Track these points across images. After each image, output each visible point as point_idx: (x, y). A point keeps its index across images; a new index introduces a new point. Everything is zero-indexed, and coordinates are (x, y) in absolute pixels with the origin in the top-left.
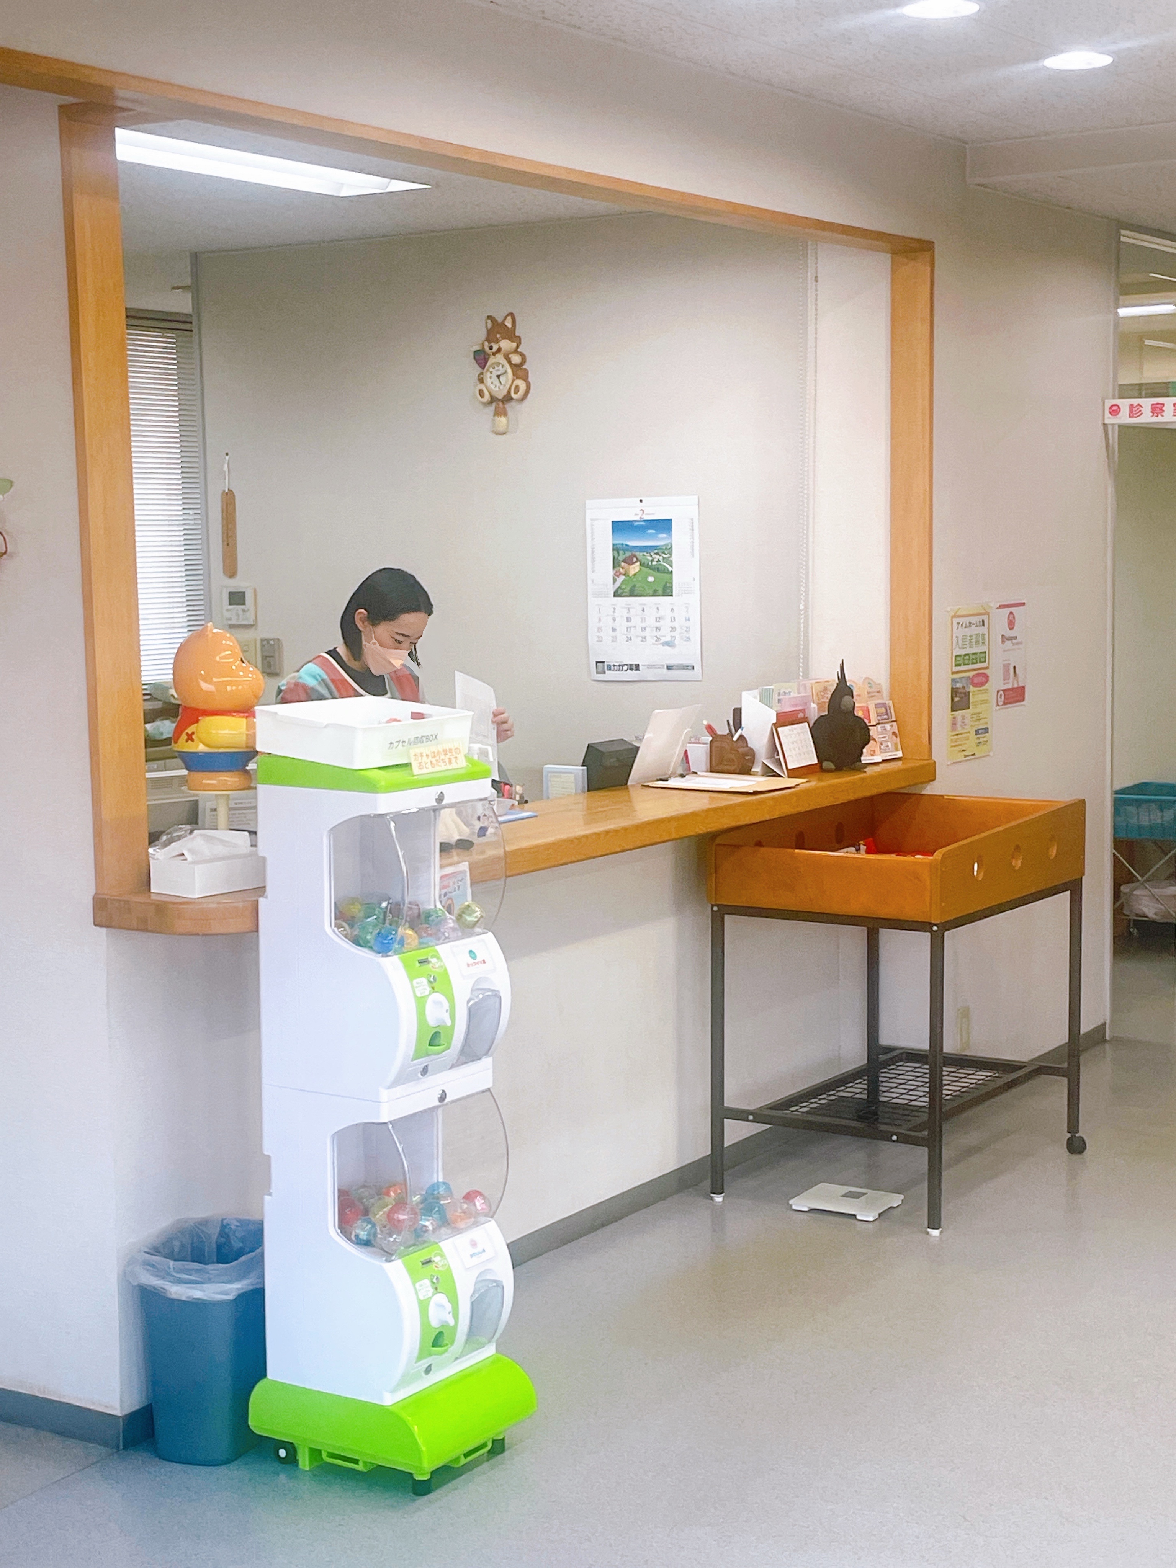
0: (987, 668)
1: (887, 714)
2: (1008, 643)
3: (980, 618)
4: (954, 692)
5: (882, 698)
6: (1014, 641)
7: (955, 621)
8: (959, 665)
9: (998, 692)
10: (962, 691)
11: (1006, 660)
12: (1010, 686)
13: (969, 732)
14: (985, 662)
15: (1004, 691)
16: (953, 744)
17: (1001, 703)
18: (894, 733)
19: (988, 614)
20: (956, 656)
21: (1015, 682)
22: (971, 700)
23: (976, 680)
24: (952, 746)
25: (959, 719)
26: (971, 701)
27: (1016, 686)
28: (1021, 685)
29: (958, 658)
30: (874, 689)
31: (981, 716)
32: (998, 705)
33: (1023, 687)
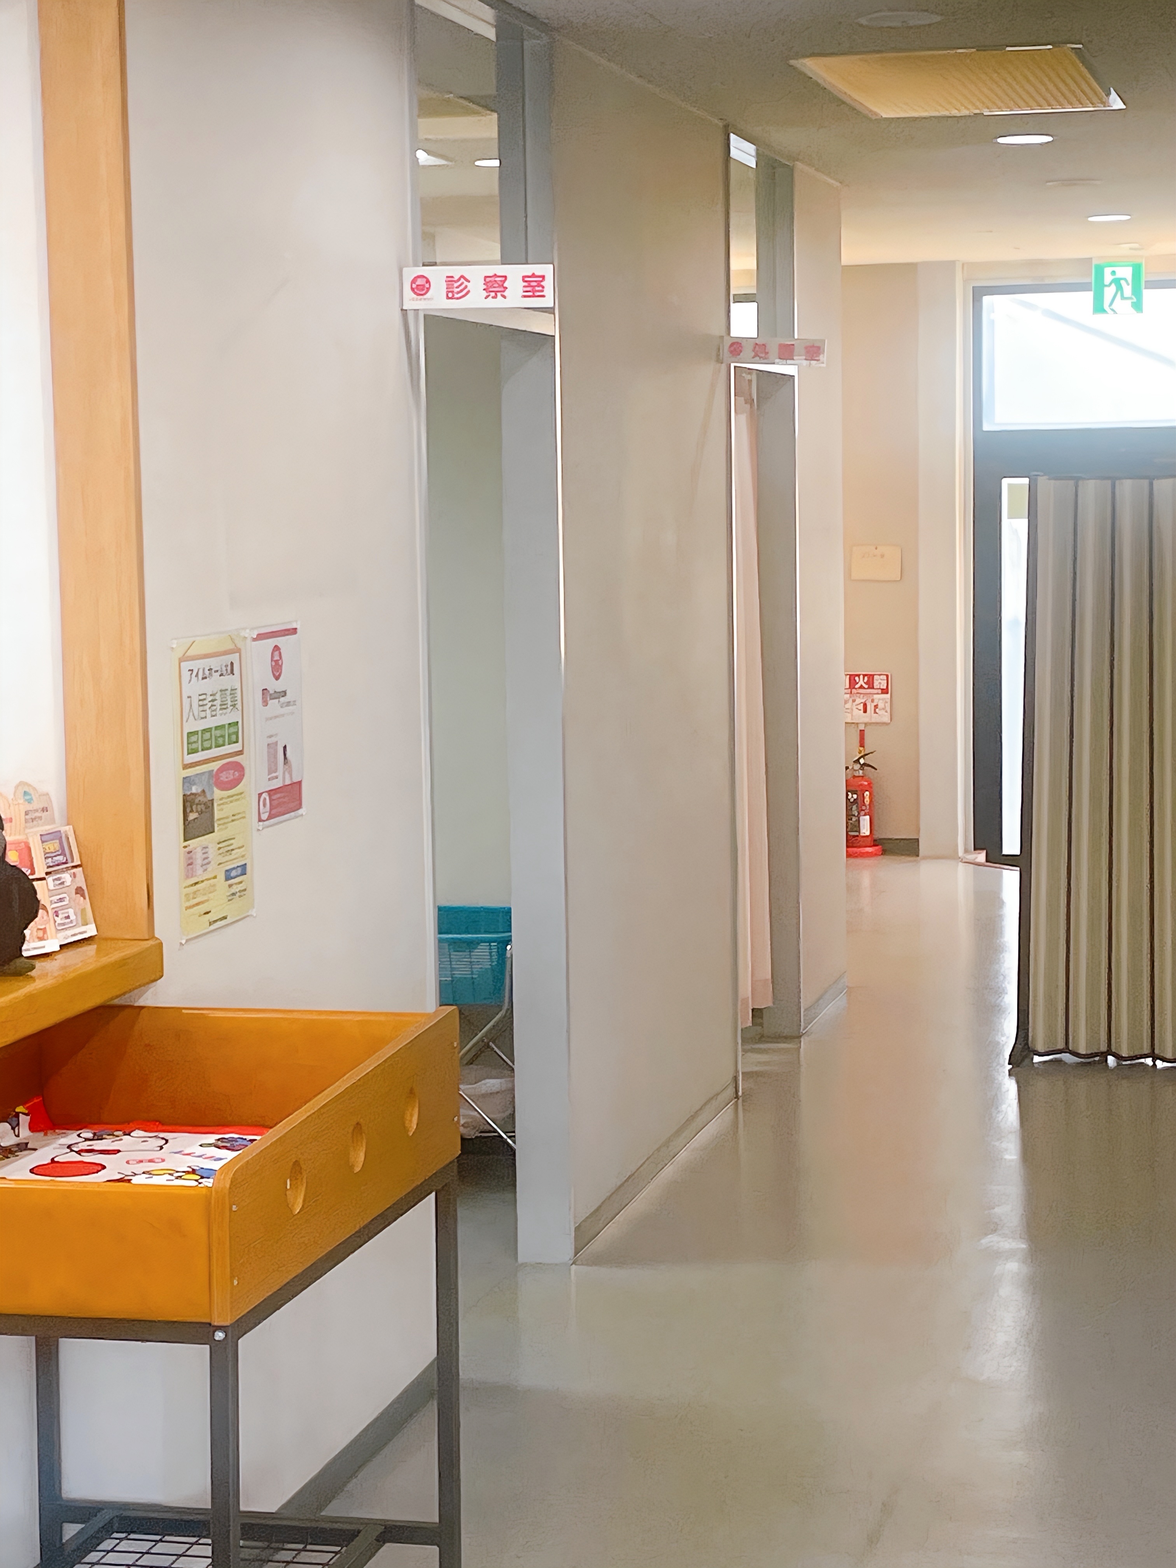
0: (240, 753)
1: (63, 854)
2: (273, 703)
3: (228, 659)
4: (188, 802)
5: (53, 821)
6: (282, 699)
7: (186, 666)
8: (195, 751)
9: (260, 795)
10: (201, 798)
11: (270, 737)
12: (277, 784)
13: (215, 877)
14: (237, 742)
15: (270, 792)
16: (188, 904)
17: (264, 816)
18: (79, 891)
19: (238, 651)
20: (190, 734)
21: (287, 776)
22: (217, 815)
23: (224, 777)
24: (187, 908)
25: (199, 857)
26: (216, 817)
27: (288, 782)
28: (296, 779)
29: (194, 739)
30: (37, 805)
31: (235, 843)
32: (260, 820)
33: (300, 783)
